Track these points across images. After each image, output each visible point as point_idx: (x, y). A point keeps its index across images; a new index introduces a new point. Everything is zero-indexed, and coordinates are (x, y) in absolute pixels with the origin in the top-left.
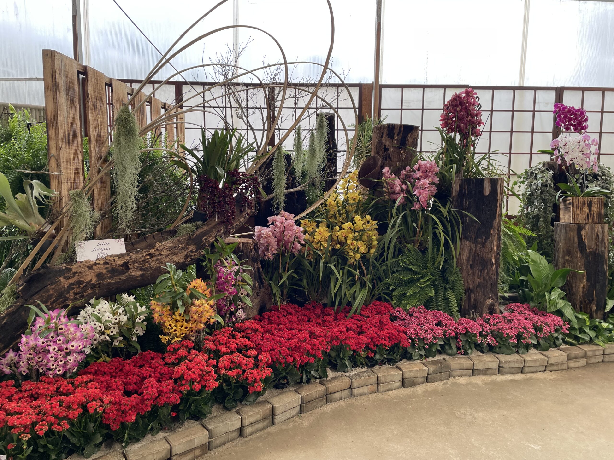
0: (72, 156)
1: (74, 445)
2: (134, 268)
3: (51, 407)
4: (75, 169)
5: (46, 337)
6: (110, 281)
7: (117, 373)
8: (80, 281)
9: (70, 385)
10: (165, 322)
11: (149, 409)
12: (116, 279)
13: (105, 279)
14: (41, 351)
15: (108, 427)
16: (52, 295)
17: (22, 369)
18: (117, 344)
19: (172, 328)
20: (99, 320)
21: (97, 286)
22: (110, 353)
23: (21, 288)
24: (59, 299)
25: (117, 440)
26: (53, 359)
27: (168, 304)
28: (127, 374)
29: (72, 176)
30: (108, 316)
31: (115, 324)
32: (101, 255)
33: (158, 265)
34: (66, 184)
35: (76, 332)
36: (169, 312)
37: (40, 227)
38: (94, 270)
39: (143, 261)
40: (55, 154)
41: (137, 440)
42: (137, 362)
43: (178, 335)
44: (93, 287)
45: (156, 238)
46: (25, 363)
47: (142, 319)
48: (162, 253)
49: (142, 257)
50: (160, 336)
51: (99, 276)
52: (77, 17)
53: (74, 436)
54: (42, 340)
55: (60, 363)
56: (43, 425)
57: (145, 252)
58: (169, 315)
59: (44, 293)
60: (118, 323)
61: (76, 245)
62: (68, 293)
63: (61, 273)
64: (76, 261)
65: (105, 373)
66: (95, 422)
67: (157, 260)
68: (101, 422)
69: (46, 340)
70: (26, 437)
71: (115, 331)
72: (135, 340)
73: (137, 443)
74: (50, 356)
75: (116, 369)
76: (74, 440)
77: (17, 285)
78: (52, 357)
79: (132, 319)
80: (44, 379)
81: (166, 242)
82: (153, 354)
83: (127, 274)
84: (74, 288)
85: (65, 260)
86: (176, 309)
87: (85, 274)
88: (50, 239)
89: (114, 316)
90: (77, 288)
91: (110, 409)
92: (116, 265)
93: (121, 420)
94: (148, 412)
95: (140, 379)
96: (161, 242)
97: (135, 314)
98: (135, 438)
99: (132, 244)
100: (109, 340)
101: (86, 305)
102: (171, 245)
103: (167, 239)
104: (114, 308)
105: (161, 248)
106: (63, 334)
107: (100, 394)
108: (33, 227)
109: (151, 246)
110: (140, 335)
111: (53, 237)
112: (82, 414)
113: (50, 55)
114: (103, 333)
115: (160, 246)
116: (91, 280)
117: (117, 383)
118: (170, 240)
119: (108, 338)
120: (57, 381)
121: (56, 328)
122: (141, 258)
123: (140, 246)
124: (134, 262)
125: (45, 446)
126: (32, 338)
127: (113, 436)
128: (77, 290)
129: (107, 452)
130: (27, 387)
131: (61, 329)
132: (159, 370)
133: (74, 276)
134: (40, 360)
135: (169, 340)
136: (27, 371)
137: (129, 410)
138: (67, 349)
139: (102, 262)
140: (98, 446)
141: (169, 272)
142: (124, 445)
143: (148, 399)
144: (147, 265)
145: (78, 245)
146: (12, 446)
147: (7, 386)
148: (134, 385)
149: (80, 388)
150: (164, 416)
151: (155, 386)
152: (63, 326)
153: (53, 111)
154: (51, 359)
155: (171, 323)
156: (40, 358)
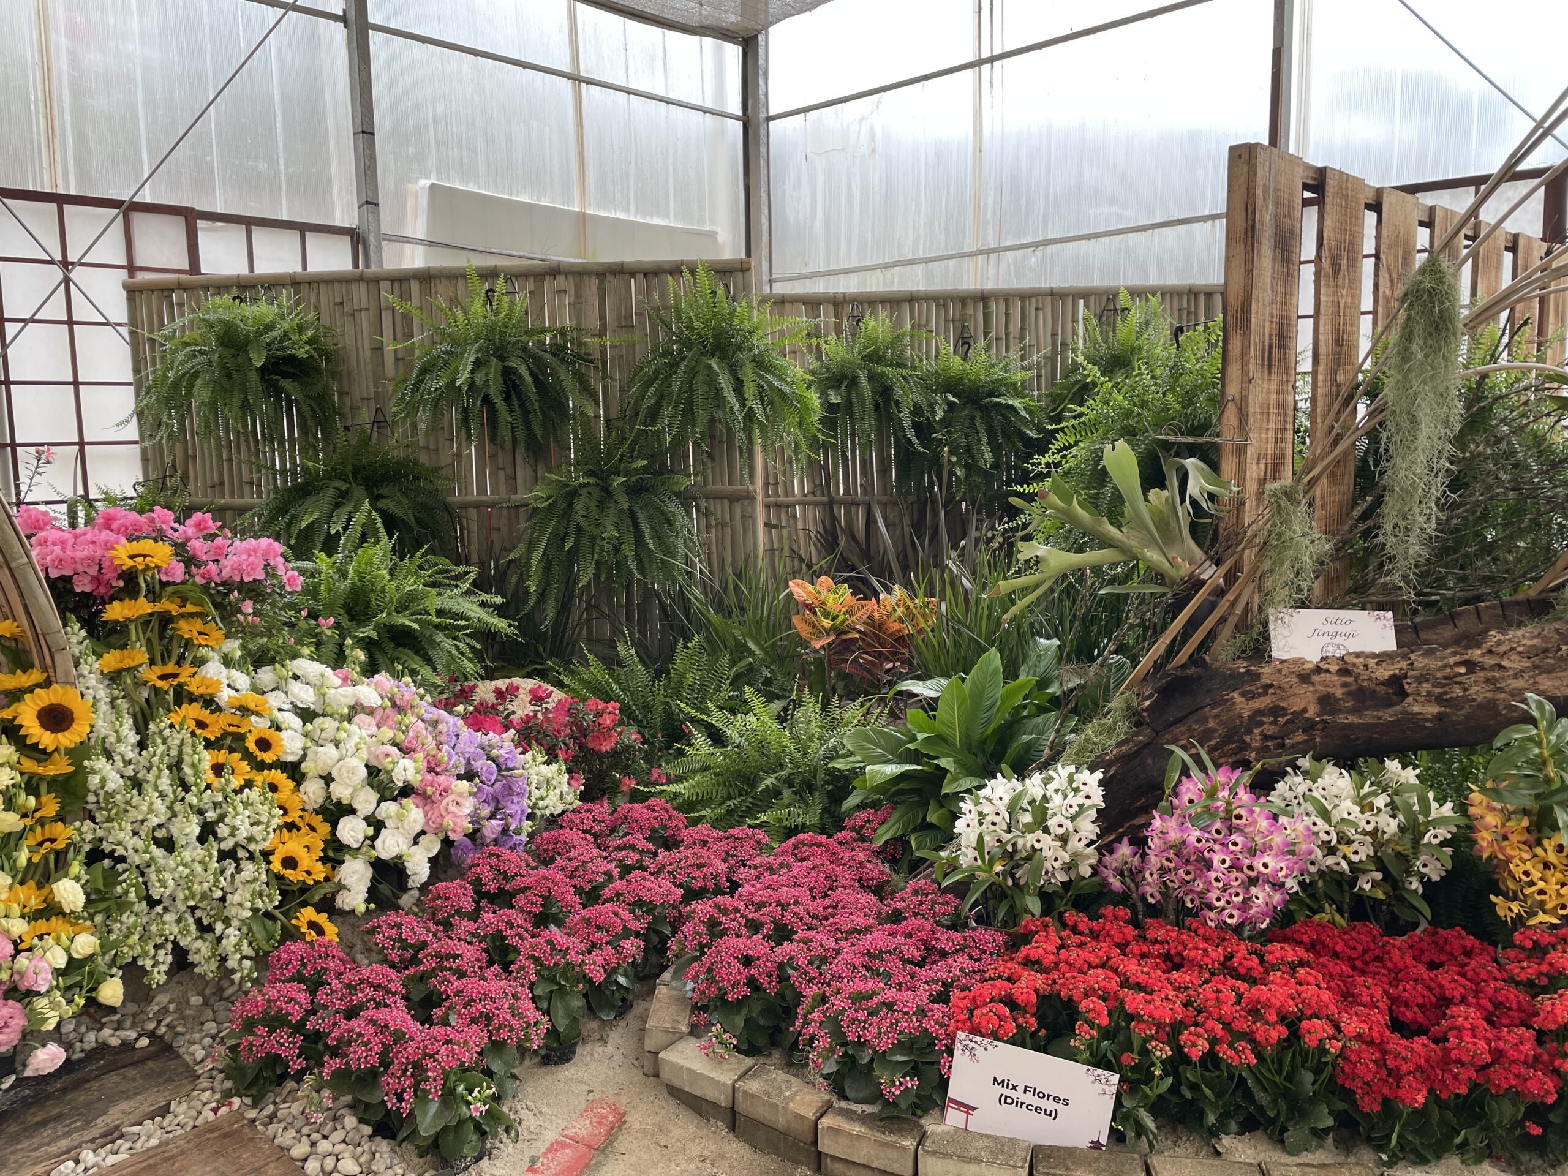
0: (1273, 397)
1: (1261, 1109)
2: (1419, 694)
3: (1218, 999)
4: (1276, 430)
5: (1204, 829)
6: (1352, 719)
7: (1367, 963)
8: (1278, 706)
9: (1256, 960)
10: (1509, 860)
11: (1463, 1090)
12: (1368, 717)
13: (1340, 711)
14: (1193, 858)
15: (1347, 1095)
16: (1215, 730)
17: (1149, 890)
18: (1367, 887)
19: (1532, 884)
20: (1325, 814)
21: (1319, 726)
22: (1346, 907)
23: (1147, 703)
24: (1228, 744)
25: (1369, 1140)
26: (1220, 885)
27: (1525, 812)
28: (1397, 975)
29: (1271, 446)
30: (1347, 808)
31: (1365, 833)
32: (1330, 648)
33: (1489, 695)
34: (1254, 467)
35: (1272, 833)
36: (1525, 837)
37: (1194, 567)
38: (1313, 684)
39: (1445, 678)
40: (1238, 397)
41: (1421, 1161)
42: (1422, 952)
43: (1549, 906)
44: (1310, 727)
45: (1485, 618)
46: (1155, 876)
47: (1440, 839)
48: (1505, 663)
49: (1446, 666)
50: (1492, 897)
51: (1326, 701)
52: (1285, 50)
53: (1265, 1090)
54: (1197, 833)
55: (1235, 899)
56: (1198, 1036)
57: (1454, 654)
58: (1525, 843)
59: (1196, 722)
60: (1374, 833)
61: (1271, 618)
62: (1250, 732)
63: (1234, 681)
64: (1270, 656)
65: (1335, 954)
66: (1318, 1071)
67: (1488, 680)
68: (1332, 1077)
69: (1206, 835)
70: (1162, 1052)
71: (1363, 852)
72: (1416, 891)
73: (1421, 1168)
74: (1212, 875)
75: (1365, 951)
76: (1261, 1097)
77: (1139, 695)
78: (1217, 880)
79: (1413, 830)
80: (1195, 925)
81: (1519, 633)
82: (1470, 941)
83: (1398, 708)
84: (1262, 724)
85: (1243, 652)
86: (1547, 831)
87: (1291, 692)
88: (1212, 599)
89: (1362, 812)
90: (1271, 723)
91: (1359, 1053)
92: (1370, 679)
93: (1385, 1091)
94: (1457, 1096)
95: (1433, 999)
96: (1503, 631)
97: (1421, 818)
98: (1415, 1151)
99: (1416, 628)
100: (1348, 871)
101: (1289, 769)
102: (1535, 642)
103: (1520, 624)
104: (1363, 792)
105: (1503, 649)
106: (1242, 831)
107: (1332, 1007)
108: (1178, 568)
109: (1472, 640)
110: (1429, 879)
111: (1220, 593)
112: (1284, 1040)
113: (1245, 157)
114: (1331, 851)
115: (1499, 643)
116: (1305, 710)
117: (1372, 988)
118: (1529, 629)
119: (1344, 865)
120: (1223, 940)
121: (1228, 811)
122: (1439, 669)
123: (1435, 637)
124: (1421, 679)
125: (1195, 1087)
126: (1172, 823)
127: (1358, 1124)
128: (1270, 730)
129: (1341, 1159)
130: (1160, 934)
131: (1239, 817)
132: (1490, 992)
133: (1265, 694)
134: (1188, 878)
135: (1519, 915)
136: (1158, 897)
137: (1409, 1073)
138: (1251, 868)
139: (1334, 668)
140: (1319, 1134)
141: (1533, 722)
142: (1385, 1157)
143: (1459, 1061)
144: (1458, 691)
145: (1276, 619)
146: (1131, 1058)
147: (1116, 917)
148: (1416, 1009)
149: (1279, 974)
150: (1500, 1122)
151: (1480, 1031)
152: (1243, 812)
153: (1241, 291)
154: (1215, 884)
155: (1529, 866)
156: (1188, 873)
